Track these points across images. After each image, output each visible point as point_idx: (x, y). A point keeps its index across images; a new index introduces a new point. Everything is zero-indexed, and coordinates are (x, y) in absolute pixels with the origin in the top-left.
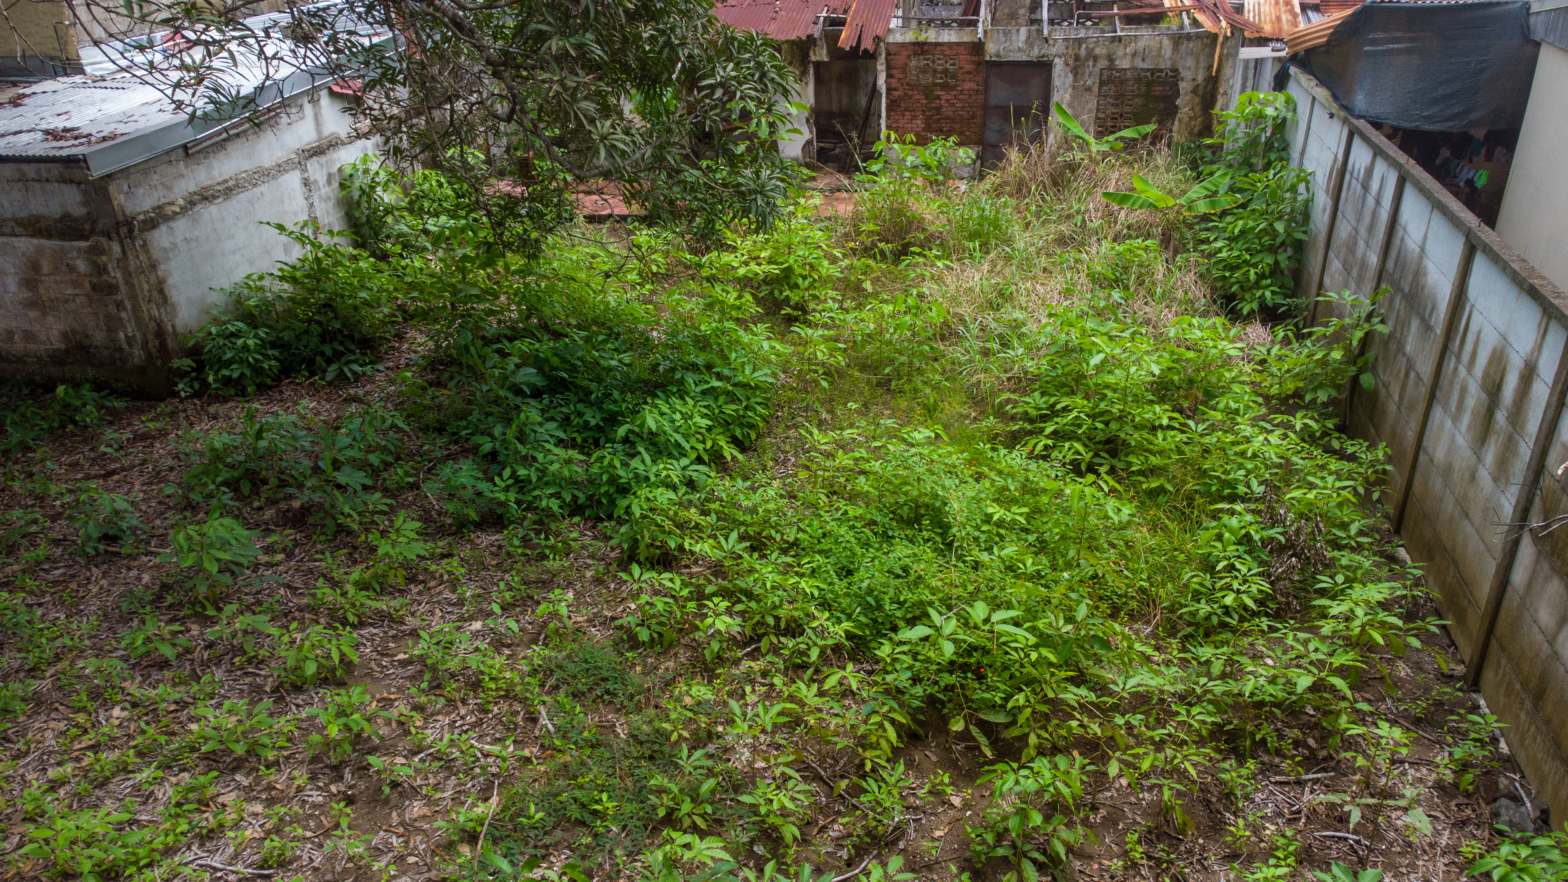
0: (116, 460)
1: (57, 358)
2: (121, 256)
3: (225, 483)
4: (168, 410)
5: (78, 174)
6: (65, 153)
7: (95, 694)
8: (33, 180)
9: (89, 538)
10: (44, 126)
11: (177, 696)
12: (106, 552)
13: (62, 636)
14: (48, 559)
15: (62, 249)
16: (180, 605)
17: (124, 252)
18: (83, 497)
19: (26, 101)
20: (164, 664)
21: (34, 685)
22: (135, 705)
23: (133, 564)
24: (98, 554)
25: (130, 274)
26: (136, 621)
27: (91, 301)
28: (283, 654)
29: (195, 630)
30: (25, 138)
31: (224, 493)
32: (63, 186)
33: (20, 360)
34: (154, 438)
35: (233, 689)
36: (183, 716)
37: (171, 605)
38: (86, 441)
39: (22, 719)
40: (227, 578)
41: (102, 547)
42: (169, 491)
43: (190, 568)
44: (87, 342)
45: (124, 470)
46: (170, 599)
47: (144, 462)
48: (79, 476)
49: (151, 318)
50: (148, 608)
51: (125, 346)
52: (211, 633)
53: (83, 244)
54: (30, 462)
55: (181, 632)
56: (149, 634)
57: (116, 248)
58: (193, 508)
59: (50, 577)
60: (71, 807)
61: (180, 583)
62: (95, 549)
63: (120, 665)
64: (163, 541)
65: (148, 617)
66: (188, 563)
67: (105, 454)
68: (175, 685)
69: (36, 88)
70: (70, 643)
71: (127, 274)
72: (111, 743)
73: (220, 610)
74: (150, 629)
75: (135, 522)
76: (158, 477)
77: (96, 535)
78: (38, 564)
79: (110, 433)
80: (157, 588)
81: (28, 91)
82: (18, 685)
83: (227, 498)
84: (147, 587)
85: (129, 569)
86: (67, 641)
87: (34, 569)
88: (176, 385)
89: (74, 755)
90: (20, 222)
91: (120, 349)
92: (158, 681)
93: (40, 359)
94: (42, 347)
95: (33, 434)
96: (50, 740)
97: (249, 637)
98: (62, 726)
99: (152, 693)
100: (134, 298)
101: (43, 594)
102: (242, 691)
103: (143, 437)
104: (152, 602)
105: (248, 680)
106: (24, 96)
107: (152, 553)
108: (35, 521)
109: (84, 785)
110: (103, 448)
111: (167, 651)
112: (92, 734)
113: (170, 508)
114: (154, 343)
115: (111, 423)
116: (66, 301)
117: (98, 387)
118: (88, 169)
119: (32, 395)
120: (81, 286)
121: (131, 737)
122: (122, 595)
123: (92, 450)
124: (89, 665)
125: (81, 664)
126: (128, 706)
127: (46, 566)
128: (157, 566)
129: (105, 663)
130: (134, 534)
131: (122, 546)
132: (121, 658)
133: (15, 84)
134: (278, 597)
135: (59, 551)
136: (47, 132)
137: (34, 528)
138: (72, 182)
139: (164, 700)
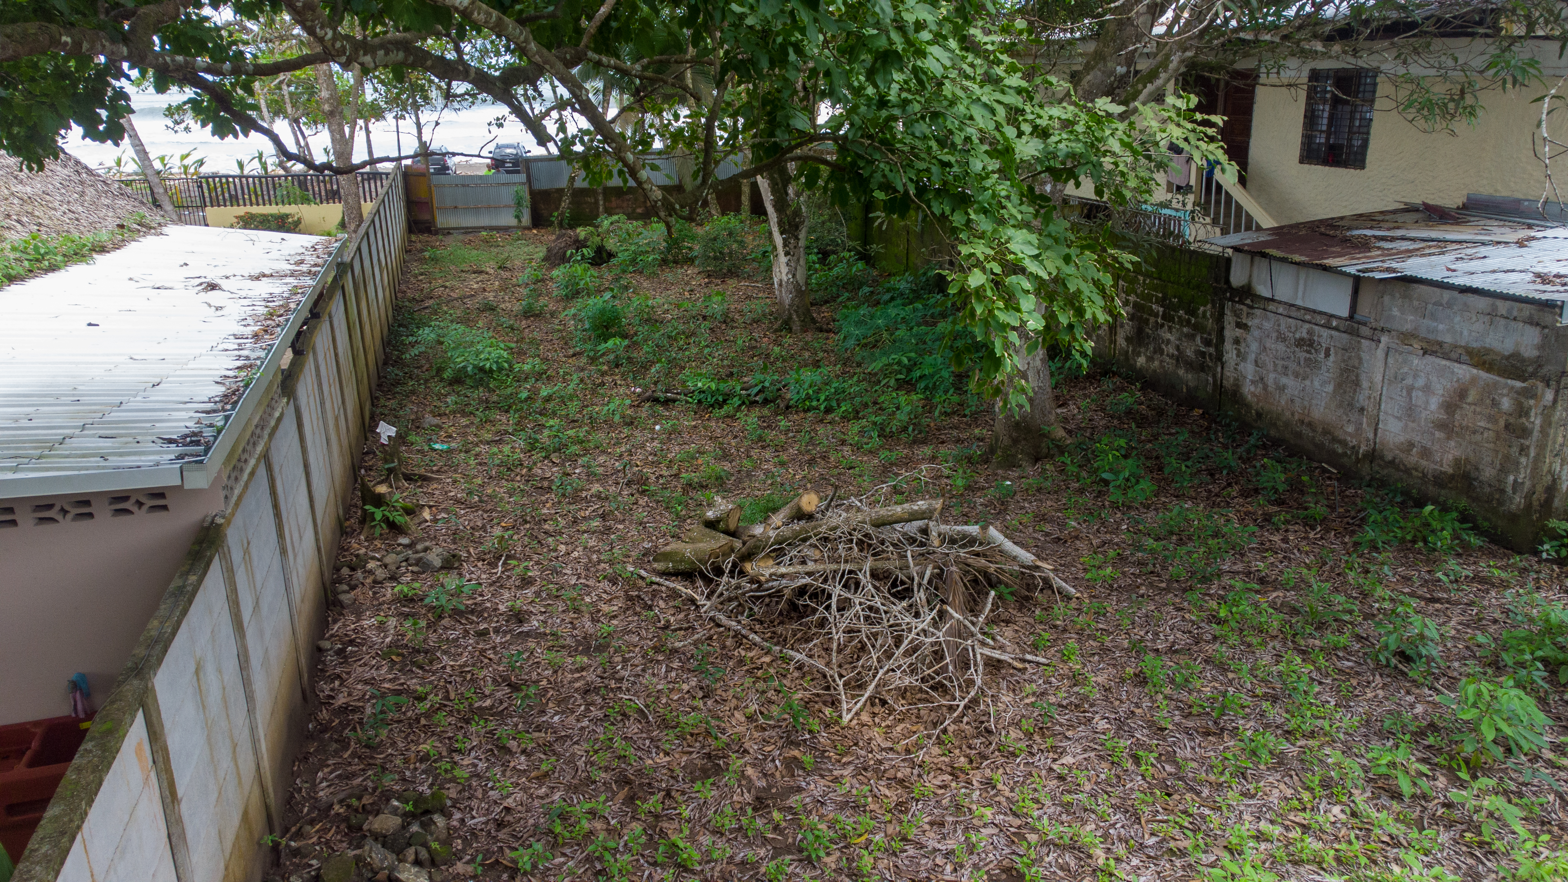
0: (1447, 590)
1: (1440, 480)
2: (1549, 404)
3: (1544, 661)
4: (1521, 565)
5: (1548, 318)
6: (1544, 297)
7: (1326, 784)
8: (1502, 316)
9: (1386, 647)
10: (1539, 269)
11: (1394, 832)
12: (1396, 667)
13: (1324, 718)
14: (1345, 648)
15: (1495, 384)
16: (1440, 750)
17: (1555, 401)
18: (1400, 609)
19: (1533, 243)
20: (1397, 796)
21: (1284, 746)
22: (1354, 814)
23: (1414, 690)
24: (1388, 665)
25: (1550, 424)
26: (1390, 743)
27: (1498, 438)
28: (1518, 858)
29: (1442, 782)
30: (1513, 277)
31: (1538, 669)
32: (1527, 327)
33: (1407, 471)
34: (1493, 585)
35: (1451, 860)
36: (1392, 852)
37: (1429, 747)
38: (1427, 562)
39: (1262, 767)
40: (1499, 752)
41: (1394, 661)
42: (1481, 639)
43: (1467, 722)
44: (1474, 474)
45: (1448, 602)
46: (1431, 740)
47: (1471, 604)
48: (1406, 590)
49: (1549, 471)
50: (1407, 737)
51: (1509, 490)
52: (1455, 795)
53: (1518, 384)
54: (1371, 560)
55: (1427, 776)
56: (1397, 760)
57: (1549, 396)
58: (1498, 668)
59: (1339, 664)
60: (1264, 863)
61: (1449, 731)
62: (1387, 660)
63: (1359, 772)
64: (1452, 684)
65: (1403, 745)
66: (1466, 717)
67: (1439, 580)
68: (1397, 820)
69: (1549, 233)
70: (1328, 728)
71: (1547, 423)
72: (1319, 834)
73: (1475, 777)
74: (1400, 756)
75: (1434, 653)
76: (1477, 623)
77: (1393, 647)
78: (1336, 648)
79: (1452, 564)
80: (1424, 723)
81: (1539, 235)
82: (1272, 738)
83: (1539, 674)
84: (1416, 717)
85: (1408, 693)
86: (1326, 724)
87: (1330, 651)
88: (1542, 543)
89: (1287, 823)
90: (1470, 352)
91: (1503, 491)
92: (1384, 807)
93: (1425, 475)
94: (1433, 466)
95: (1385, 538)
96: (1274, 798)
97: (1492, 822)
98: (1289, 792)
99: (1374, 814)
100: (1542, 447)
101: (1327, 675)
102: (1459, 868)
103: (1483, 580)
104: (1413, 734)
105: (1470, 861)
106: (1534, 238)
107: (1436, 689)
108: (1351, 612)
109: (1281, 853)
110: (1439, 575)
111: (1405, 786)
112: (1308, 815)
113: (1475, 657)
114: (1540, 495)
115: (1459, 555)
116: (1474, 432)
117: (1464, 518)
118: (1561, 315)
119: (1403, 505)
120: (1496, 422)
121: (1337, 839)
122: (1389, 712)
123: (1429, 572)
124: (1334, 756)
125: (1328, 750)
126: (1348, 811)
127: (1341, 654)
128: (1435, 704)
129: (1347, 762)
130: (1428, 664)
131: (1412, 669)
132: (1363, 767)
133: (1530, 227)
134: (1543, 800)
135: (1357, 646)
136: (1538, 275)
137: (1347, 617)
138: (1538, 324)
139: (1380, 827)
